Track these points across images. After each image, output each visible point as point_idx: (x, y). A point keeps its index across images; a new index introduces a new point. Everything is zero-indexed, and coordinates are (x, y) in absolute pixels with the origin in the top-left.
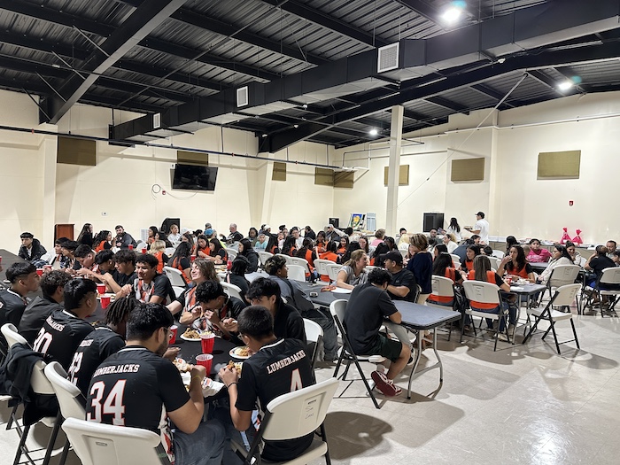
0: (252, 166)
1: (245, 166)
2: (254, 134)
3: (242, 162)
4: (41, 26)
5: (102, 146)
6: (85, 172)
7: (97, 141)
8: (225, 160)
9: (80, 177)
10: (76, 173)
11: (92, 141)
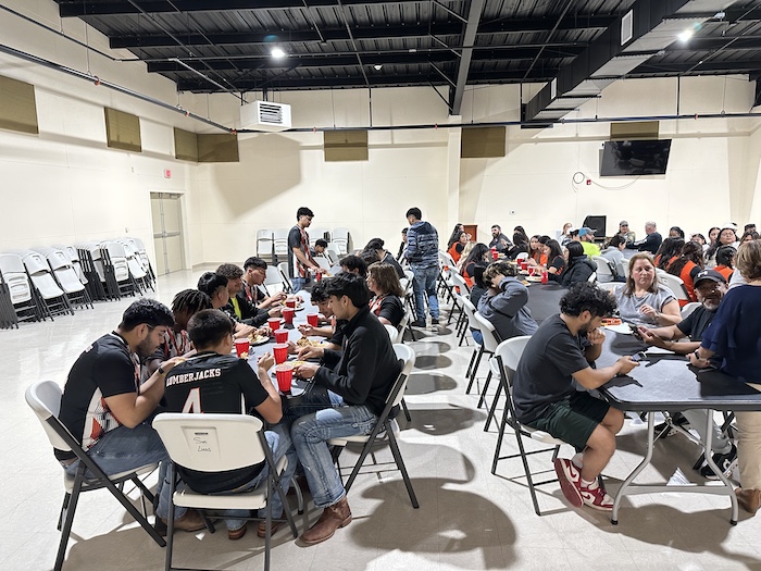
0: (737, 130)
1: (725, 130)
2: (747, 77)
3: (721, 125)
4: (409, 9)
5: (514, 132)
6: (494, 167)
7: (507, 126)
8: (687, 126)
9: (487, 172)
10: (483, 168)
11: (500, 127)
